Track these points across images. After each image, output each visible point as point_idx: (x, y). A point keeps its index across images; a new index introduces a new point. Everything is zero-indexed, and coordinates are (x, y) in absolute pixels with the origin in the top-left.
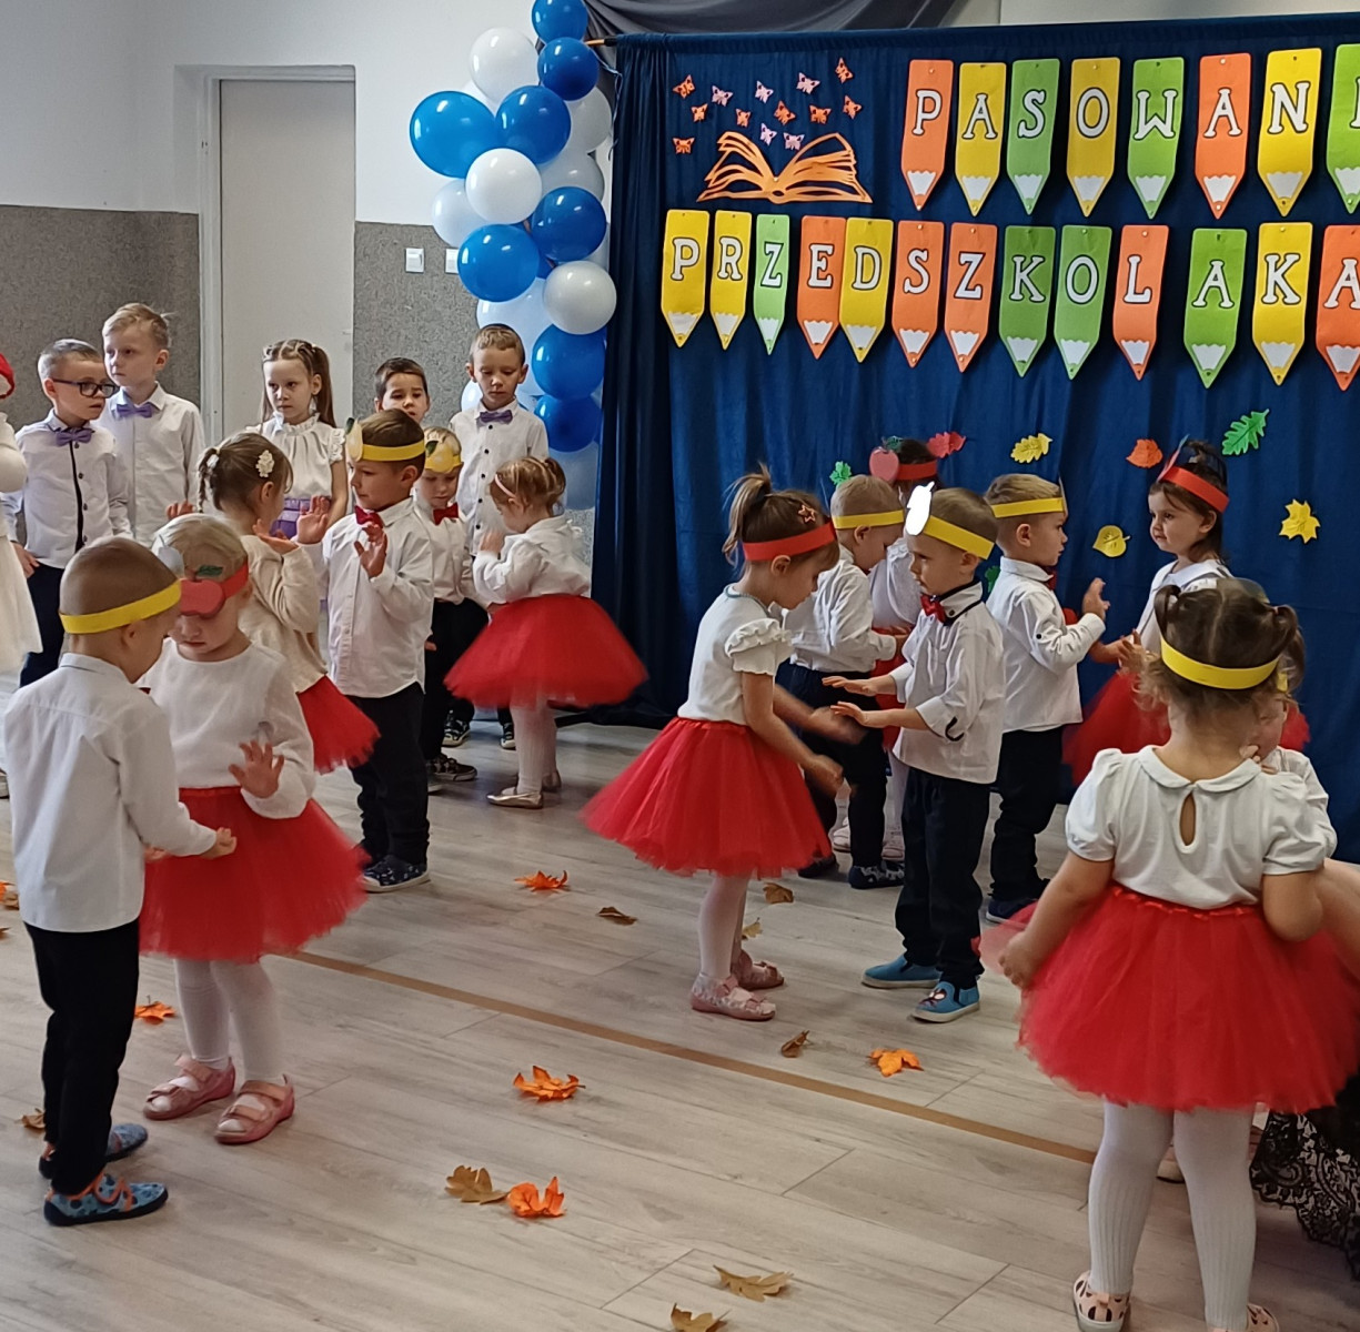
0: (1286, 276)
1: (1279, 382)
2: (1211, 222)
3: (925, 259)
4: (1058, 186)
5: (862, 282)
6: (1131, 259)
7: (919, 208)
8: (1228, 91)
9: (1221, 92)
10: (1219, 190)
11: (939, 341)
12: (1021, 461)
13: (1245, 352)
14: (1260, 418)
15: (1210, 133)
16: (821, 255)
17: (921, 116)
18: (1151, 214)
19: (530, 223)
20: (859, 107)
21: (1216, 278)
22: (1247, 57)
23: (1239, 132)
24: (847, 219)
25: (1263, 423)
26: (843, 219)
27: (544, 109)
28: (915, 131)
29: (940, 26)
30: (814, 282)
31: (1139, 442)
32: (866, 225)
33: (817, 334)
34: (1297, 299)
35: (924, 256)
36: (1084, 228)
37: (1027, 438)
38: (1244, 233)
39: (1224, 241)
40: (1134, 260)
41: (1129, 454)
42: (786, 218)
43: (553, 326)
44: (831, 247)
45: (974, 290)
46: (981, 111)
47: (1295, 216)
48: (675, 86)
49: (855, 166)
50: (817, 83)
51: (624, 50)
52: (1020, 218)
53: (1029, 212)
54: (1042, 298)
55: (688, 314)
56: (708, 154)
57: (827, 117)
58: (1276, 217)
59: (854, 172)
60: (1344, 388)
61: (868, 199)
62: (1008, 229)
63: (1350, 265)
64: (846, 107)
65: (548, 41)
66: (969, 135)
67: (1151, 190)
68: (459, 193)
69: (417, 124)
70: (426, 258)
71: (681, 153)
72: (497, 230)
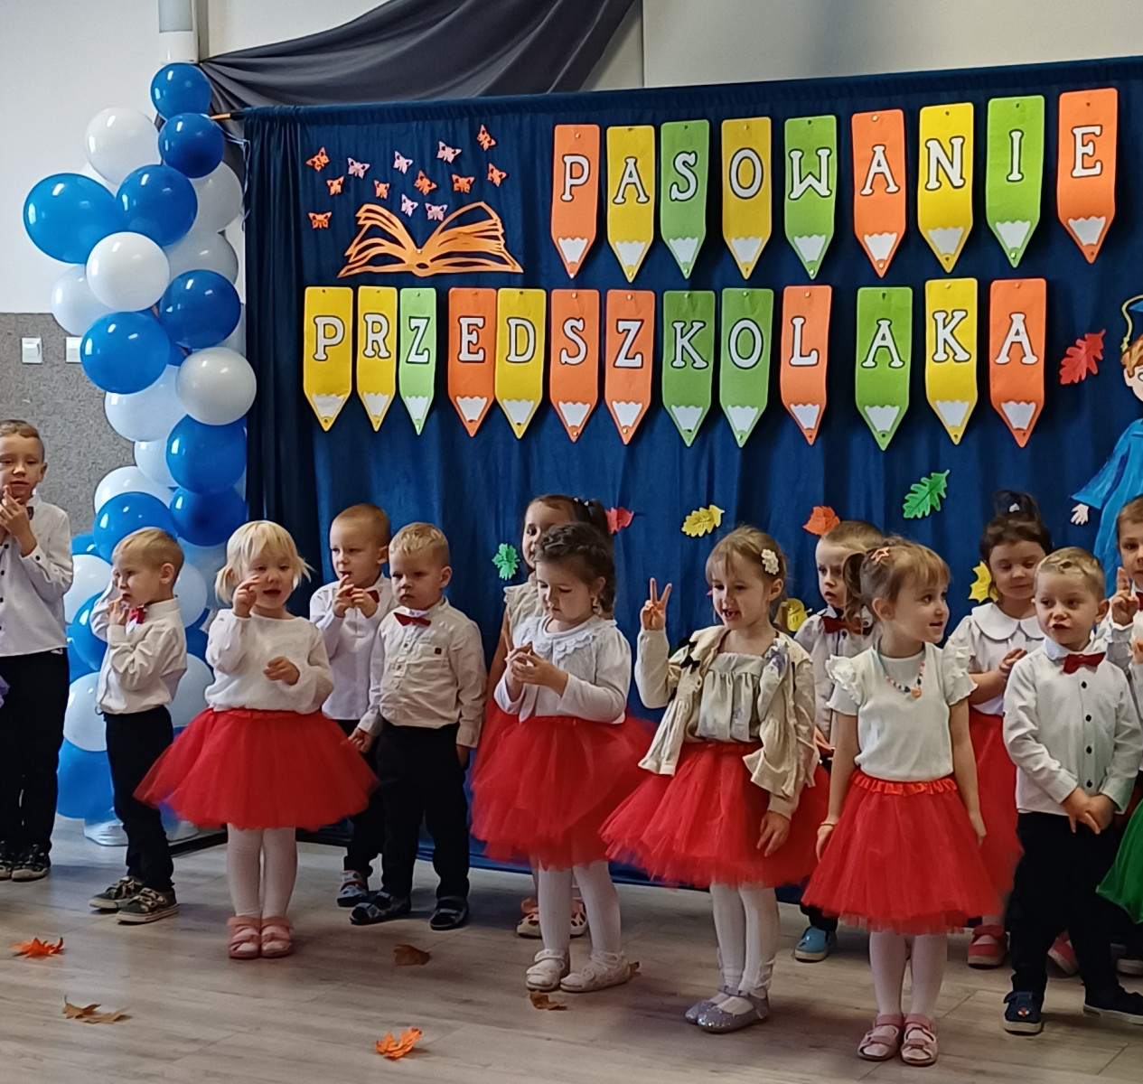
0: (955, 332)
1: (956, 442)
2: (875, 281)
3: (581, 328)
4: (714, 248)
5: (516, 355)
6: (795, 321)
7: (572, 276)
8: (883, 148)
9: (875, 149)
10: (881, 248)
11: (600, 415)
12: (693, 535)
13: (919, 413)
14: (941, 479)
15: (867, 191)
16: (471, 328)
17: (569, 182)
18: (812, 274)
19: (158, 308)
20: (504, 175)
21: (884, 338)
22: (899, 113)
23: (896, 189)
24: (497, 290)
25: (944, 484)
26: (494, 291)
27: (168, 189)
28: (564, 198)
29: (583, 90)
30: (465, 356)
31: (815, 509)
32: (518, 295)
33: (471, 410)
34: (968, 356)
35: (580, 325)
36: (745, 291)
37: (698, 510)
38: (908, 292)
39: (890, 299)
40: (798, 322)
41: (806, 523)
42: (433, 291)
43: (188, 416)
44: (482, 320)
45: (634, 358)
46: (631, 175)
47: (958, 272)
48: (309, 159)
49: (503, 235)
50: (458, 151)
51: (252, 124)
52: (678, 282)
53: (687, 276)
54: (706, 364)
55: (334, 395)
56: (346, 228)
57: (471, 186)
58: (940, 273)
59: (503, 241)
60: (1022, 445)
61: (519, 269)
62: (666, 294)
63: (1018, 318)
64: (490, 175)
65: (168, 118)
66: (619, 199)
67: (811, 249)
68: (81, 280)
69: (32, 209)
70: (44, 348)
71: (318, 228)
72: (124, 319)
